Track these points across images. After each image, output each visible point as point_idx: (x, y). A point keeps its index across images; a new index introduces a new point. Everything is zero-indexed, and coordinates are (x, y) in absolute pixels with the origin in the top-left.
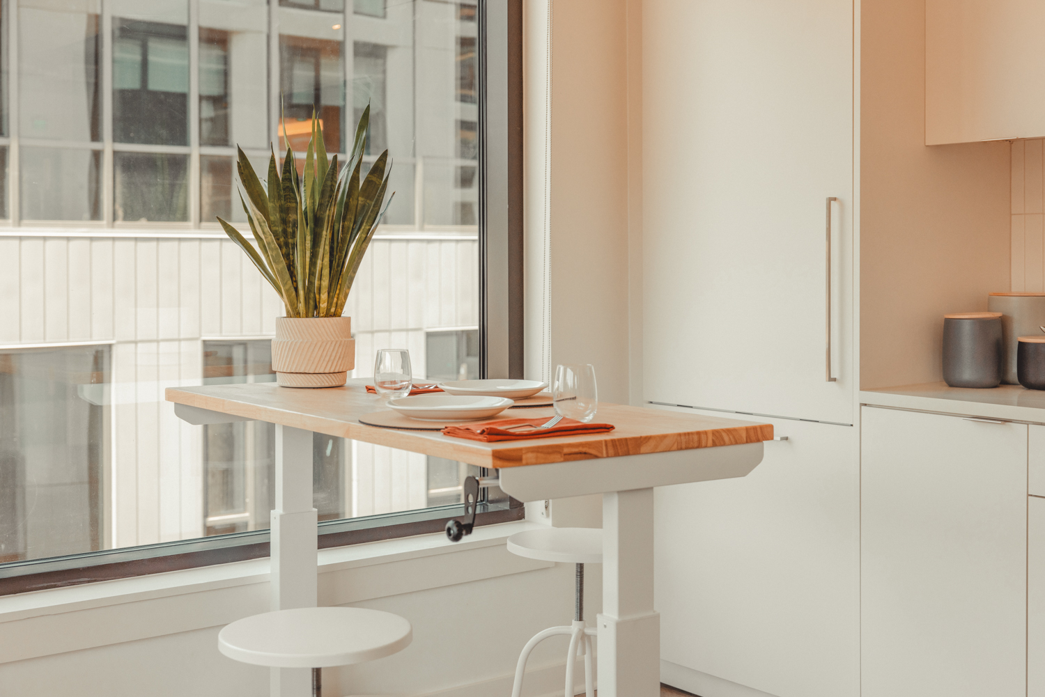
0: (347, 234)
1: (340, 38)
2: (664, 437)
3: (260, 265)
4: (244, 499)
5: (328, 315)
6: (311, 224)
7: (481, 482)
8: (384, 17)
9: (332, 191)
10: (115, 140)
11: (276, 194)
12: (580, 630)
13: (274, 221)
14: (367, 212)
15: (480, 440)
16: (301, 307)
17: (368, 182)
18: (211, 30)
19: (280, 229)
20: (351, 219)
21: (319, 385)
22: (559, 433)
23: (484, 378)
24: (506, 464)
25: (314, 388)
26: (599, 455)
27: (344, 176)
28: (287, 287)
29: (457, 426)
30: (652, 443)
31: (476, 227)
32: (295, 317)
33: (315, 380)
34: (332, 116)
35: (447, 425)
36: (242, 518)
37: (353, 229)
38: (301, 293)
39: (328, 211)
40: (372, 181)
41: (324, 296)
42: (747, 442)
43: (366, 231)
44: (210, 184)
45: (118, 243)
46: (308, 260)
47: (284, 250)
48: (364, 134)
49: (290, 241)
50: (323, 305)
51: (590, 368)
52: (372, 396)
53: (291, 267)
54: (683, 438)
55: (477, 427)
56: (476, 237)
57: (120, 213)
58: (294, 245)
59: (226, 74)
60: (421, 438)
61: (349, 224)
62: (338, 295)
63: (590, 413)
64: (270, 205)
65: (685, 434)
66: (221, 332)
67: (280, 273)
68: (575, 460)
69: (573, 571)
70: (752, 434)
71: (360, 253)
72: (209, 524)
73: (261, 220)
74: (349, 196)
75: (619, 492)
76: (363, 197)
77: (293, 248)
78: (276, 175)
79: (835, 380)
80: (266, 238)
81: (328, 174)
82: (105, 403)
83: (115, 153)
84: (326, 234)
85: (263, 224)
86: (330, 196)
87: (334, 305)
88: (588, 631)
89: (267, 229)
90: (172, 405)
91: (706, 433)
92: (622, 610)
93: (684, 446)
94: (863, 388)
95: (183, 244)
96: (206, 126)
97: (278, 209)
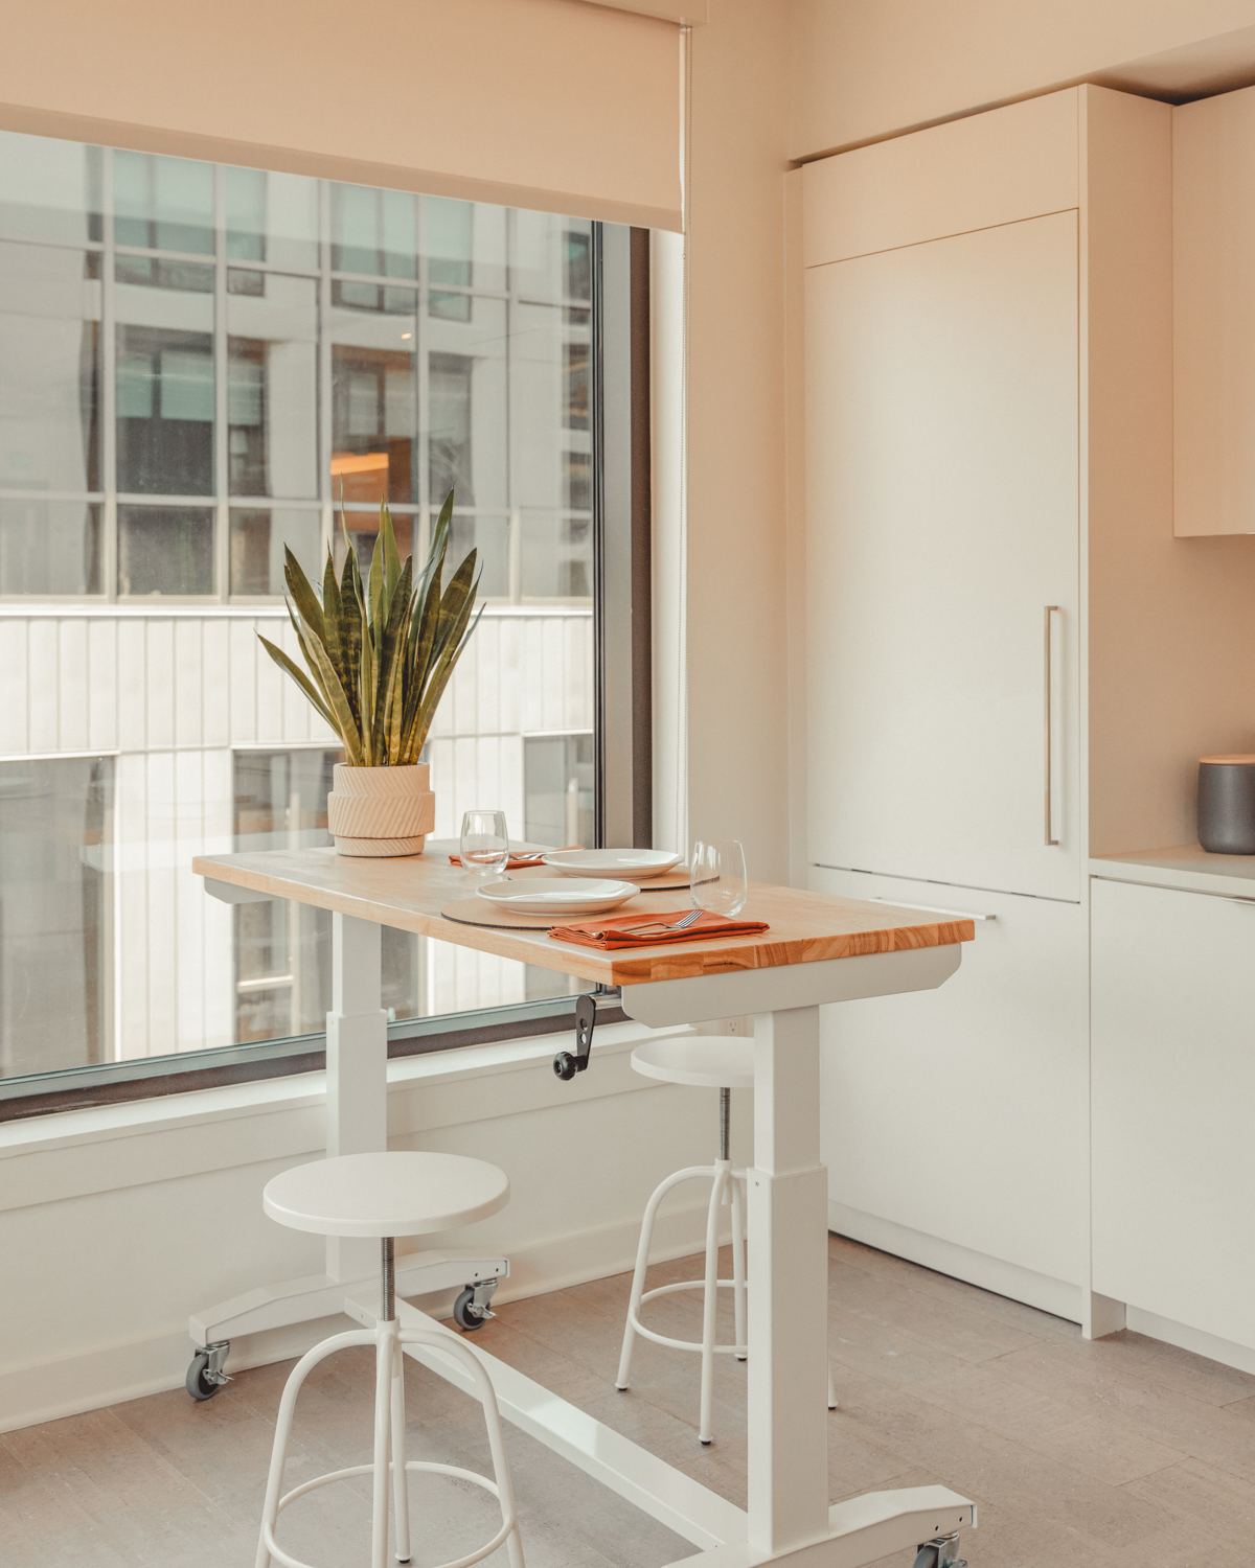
0: (425, 656)
1: (411, 348)
2: (833, 939)
3: (313, 697)
4: (287, 959)
5: (400, 763)
6: (378, 645)
7: (597, 1003)
8: (469, 319)
9: (406, 601)
10: (119, 490)
11: (333, 606)
12: (725, 1171)
13: (331, 642)
14: (451, 629)
15: (596, 947)
16: (366, 752)
17: (452, 590)
18: (242, 339)
19: (339, 652)
20: (429, 638)
21: (389, 853)
22: (698, 936)
23: (600, 847)
24: (629, 979)
25: (382, 857)
26: (749, 965)
27: (419, 584)
28: (348, 727)
29: (566, 925)
30: (817, 948)
31: (591, 599)
32: (359, 766)
33: (384, 847)
34: (401, 451)
35: (555, 925)
36: (282, 982)
37: (432, 651)
38: (366, 734)
39: (400, 629)
40: (456, 589)
41: (396, 738)
42: (940, 944)
43: (449, 653)
44: (243, 545)
45: (123, 624)
46: (374, 691)
47: (344, 679)
48: (447, 528)
49: (352, 666)
50: (394, 750)
51: (738, 847)
52: (457, 871)
53: (353, 699)
54: (856, 940)
55: (593, 926)
56: (590, 612)
57: (126, 584)
58: (357, 673)
59: (262, 396)
60: (521, 942)
61: (428, 644)
62: (414, 736)
63: (738, 903)
64: (326, 621)
65: (859, 935)
66: (256, 738)
67: (340, 709)
68: (718, 972)
69: (717, 1097)
70: (946, 933)
71: (441, 682)
72: (241, 991)
73: (315, 641)
74: (427, 608)
75: (774, 1012)
76: (445, 609)
77: (356, 676)
78: (334, 583)
79: (1056, 843)
80: (321, 664)
81: (401, 581)
82: (106, 869)
83: (119, 506)
84: (398, 658)
85: (317, 646)
86: (404, 609)
87: (408, 749)
88: (736, 1173)
89: (322, 652)
90: (199, 879)
91: (886, 933)
92: (779, 1164)
93: (858, 951)
94: (1095, 853)
95: (208, 625)
96: (237, 465)
97: (336, 627)
